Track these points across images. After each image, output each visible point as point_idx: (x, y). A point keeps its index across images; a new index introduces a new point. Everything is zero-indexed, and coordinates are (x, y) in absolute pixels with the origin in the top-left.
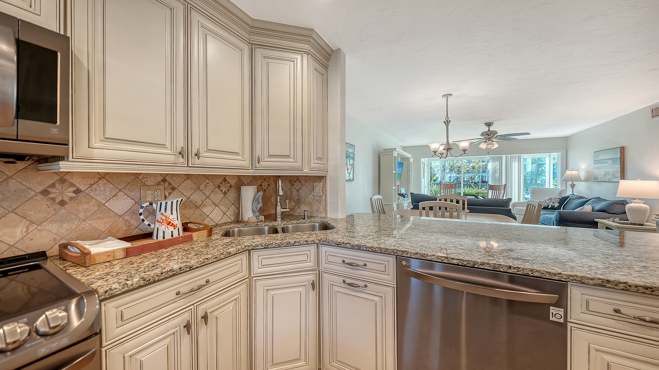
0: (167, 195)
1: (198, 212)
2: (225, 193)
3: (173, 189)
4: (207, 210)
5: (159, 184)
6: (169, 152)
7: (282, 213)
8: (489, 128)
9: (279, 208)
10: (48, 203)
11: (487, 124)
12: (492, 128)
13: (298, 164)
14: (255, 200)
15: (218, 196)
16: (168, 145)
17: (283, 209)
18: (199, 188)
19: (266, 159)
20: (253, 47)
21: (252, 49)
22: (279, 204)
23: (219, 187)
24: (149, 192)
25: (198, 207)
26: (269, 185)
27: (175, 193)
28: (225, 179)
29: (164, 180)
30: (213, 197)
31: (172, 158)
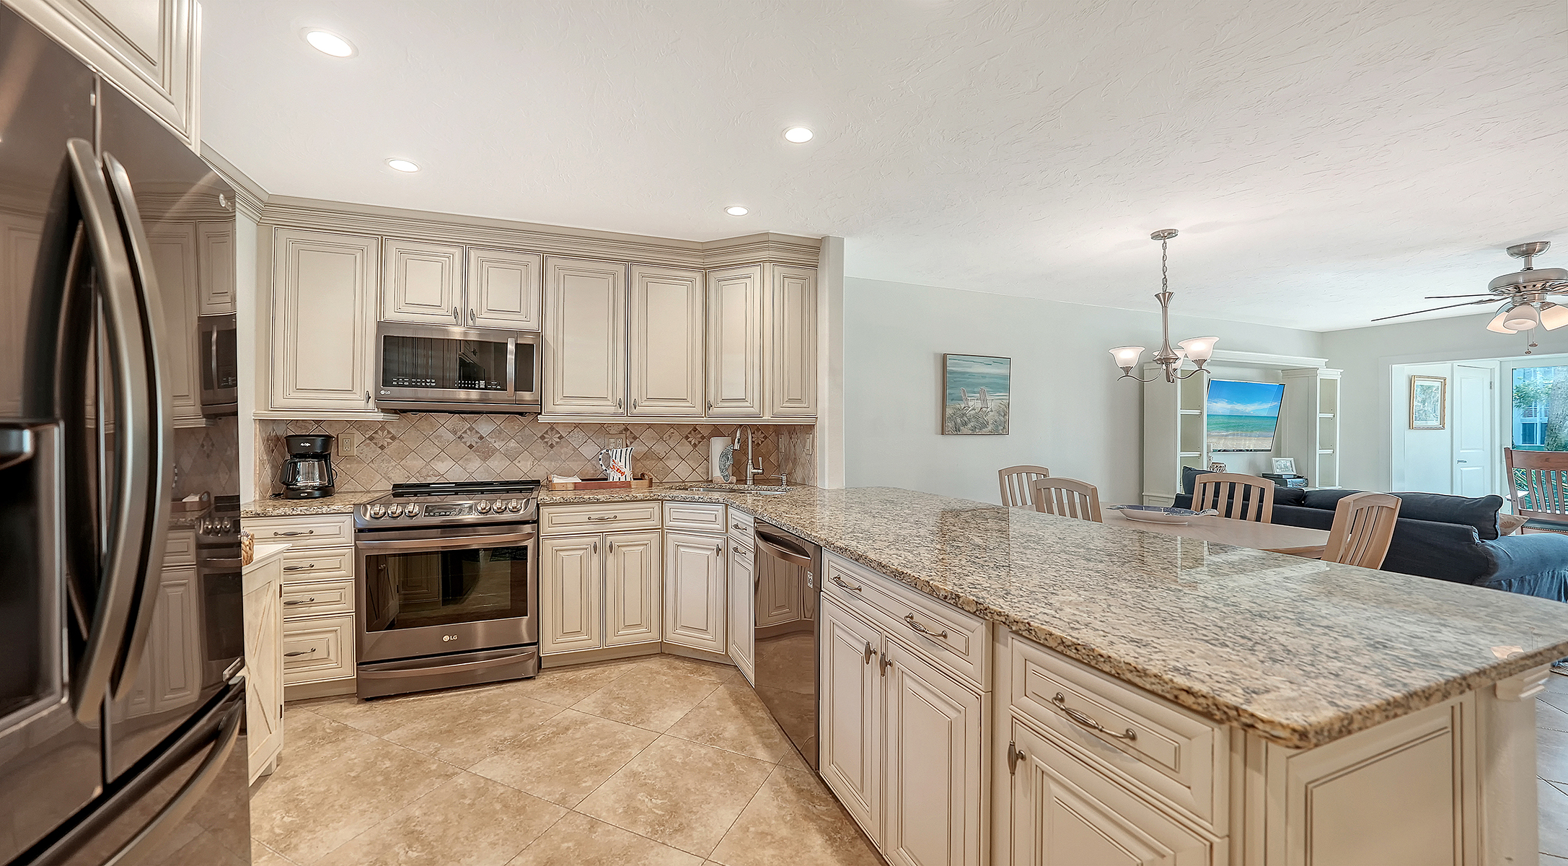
0: (629, 444)
1: (660, 464)
2: (695, 445)
3: (635, 438)
4: (671, 463)
5: (621, 433)
6: (610, 403)
7: (754, 474)
8: (1528, 262)
9: (750, 467)
10: (544, 445)
11: (1516, 250)
12: (1538, 262)
13: (755, 410)
14: (724, 455)
15: (686, 449)
16: (610, 398)
17: (754, 469)
18: (662, 438)
19: (720, 405)
20: (706, 272)
21: (706, 273)
22: (750, 461)
23: (687, 438)
24: (612, 440)
25: (661, 460)
26: (765, 438)
27: (636, 442)
28: (695, 428)
29: (626, 429)
30: (678, 448)
31: (612, 410)
